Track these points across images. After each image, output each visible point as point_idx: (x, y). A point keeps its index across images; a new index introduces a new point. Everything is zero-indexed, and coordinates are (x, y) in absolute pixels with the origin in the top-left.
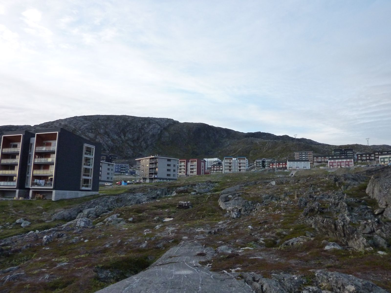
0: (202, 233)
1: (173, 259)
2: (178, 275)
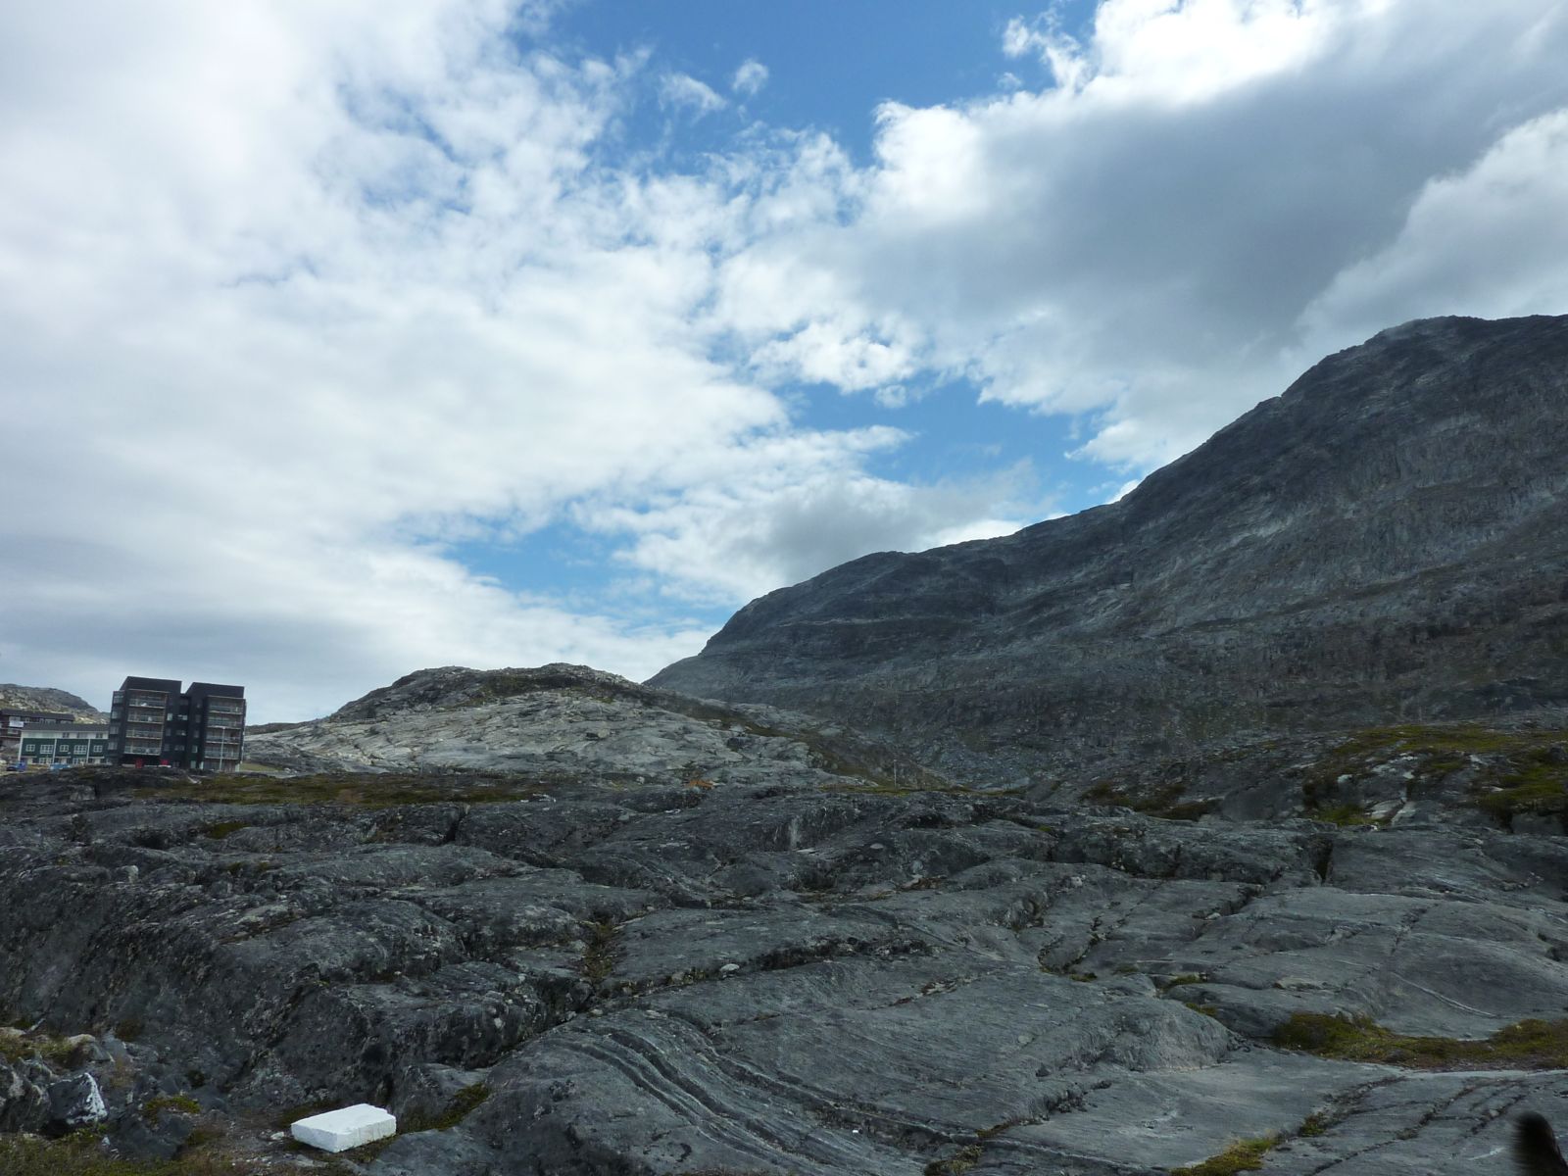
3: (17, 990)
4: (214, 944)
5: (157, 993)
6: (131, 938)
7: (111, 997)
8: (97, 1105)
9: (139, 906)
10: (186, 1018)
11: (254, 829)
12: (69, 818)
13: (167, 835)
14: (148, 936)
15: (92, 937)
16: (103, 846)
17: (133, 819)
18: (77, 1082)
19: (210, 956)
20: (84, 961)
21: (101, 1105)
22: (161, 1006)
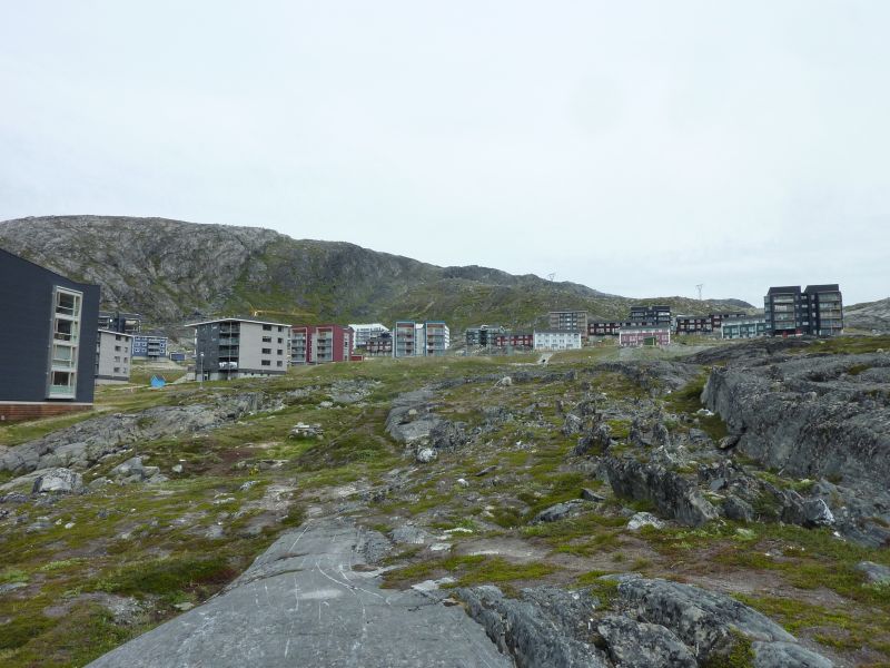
0: (353, 497)
1: (291, 563)
2: (308, 601)
3: (766, 455)
4: (876, 435)
5: (846, 460)
6: (824, 430)
7: (818, 461)
8: (830, 516)
9: (824, 414)
10: (866, 475)
11: (877, 369)
12: (768, 367)
13: (825, 375)
14: (834, 430)
15: (801, 429)
16: (791, 382)
17: (802, 366)
18: (817, 503)
19: (874, 442)
20: (799, 442)
21: (831, 516)
22: (849, 467)
